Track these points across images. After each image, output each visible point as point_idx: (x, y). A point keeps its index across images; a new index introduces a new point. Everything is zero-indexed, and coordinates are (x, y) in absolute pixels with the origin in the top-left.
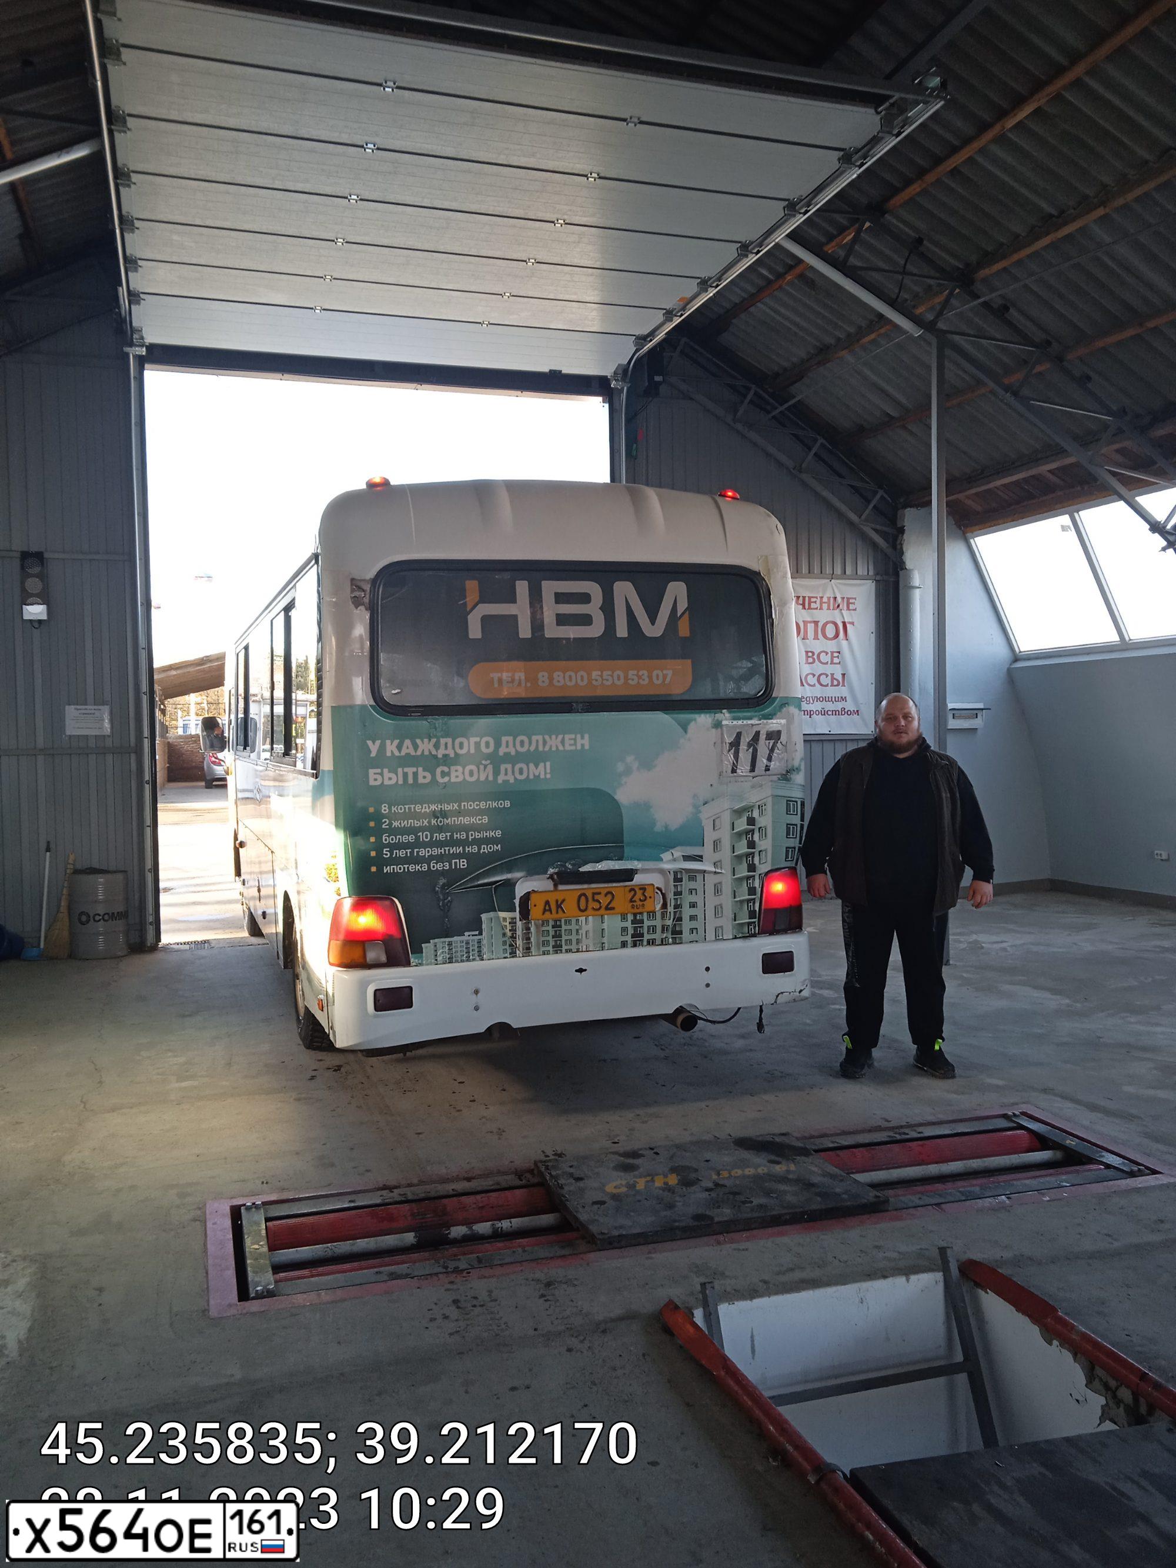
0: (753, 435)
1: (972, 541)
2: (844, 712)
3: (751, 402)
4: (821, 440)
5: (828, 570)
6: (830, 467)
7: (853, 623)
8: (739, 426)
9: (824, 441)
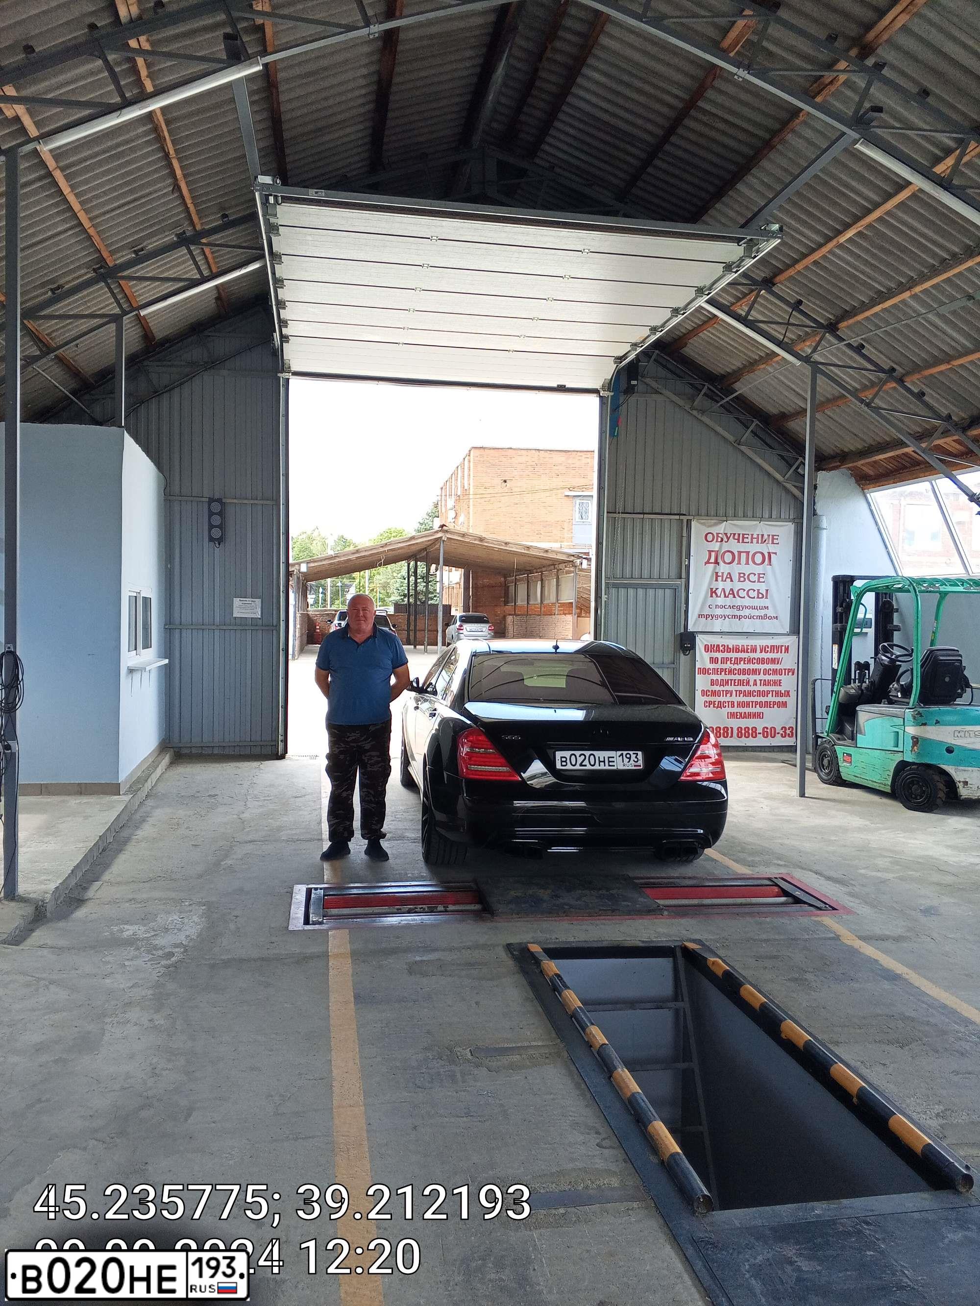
0: (705, 419)
1: (868, 495)
2: (765, 617)
3: (705, 395)
4: (756, 422)
5: (759, 514)
6: (763, 441)
7: (776, 553)
8: (695, 413)
9: (758, 422)
